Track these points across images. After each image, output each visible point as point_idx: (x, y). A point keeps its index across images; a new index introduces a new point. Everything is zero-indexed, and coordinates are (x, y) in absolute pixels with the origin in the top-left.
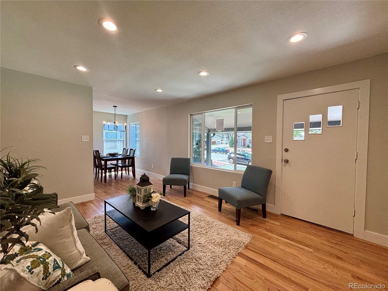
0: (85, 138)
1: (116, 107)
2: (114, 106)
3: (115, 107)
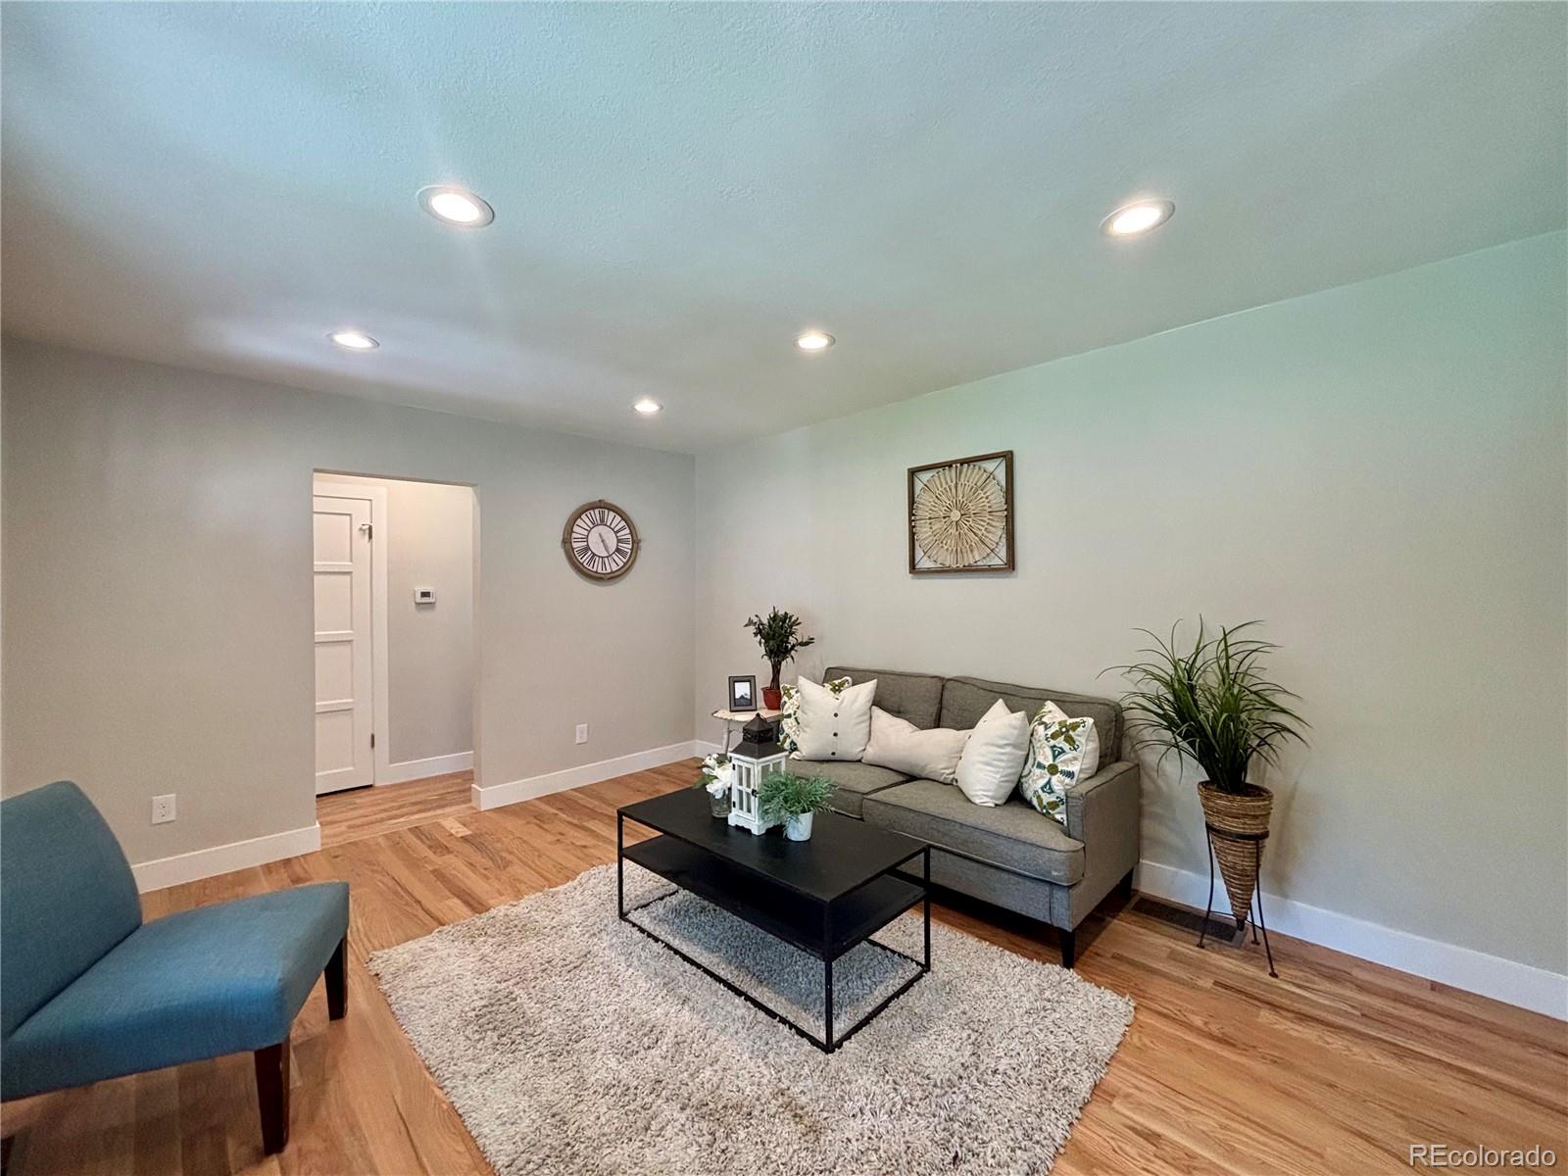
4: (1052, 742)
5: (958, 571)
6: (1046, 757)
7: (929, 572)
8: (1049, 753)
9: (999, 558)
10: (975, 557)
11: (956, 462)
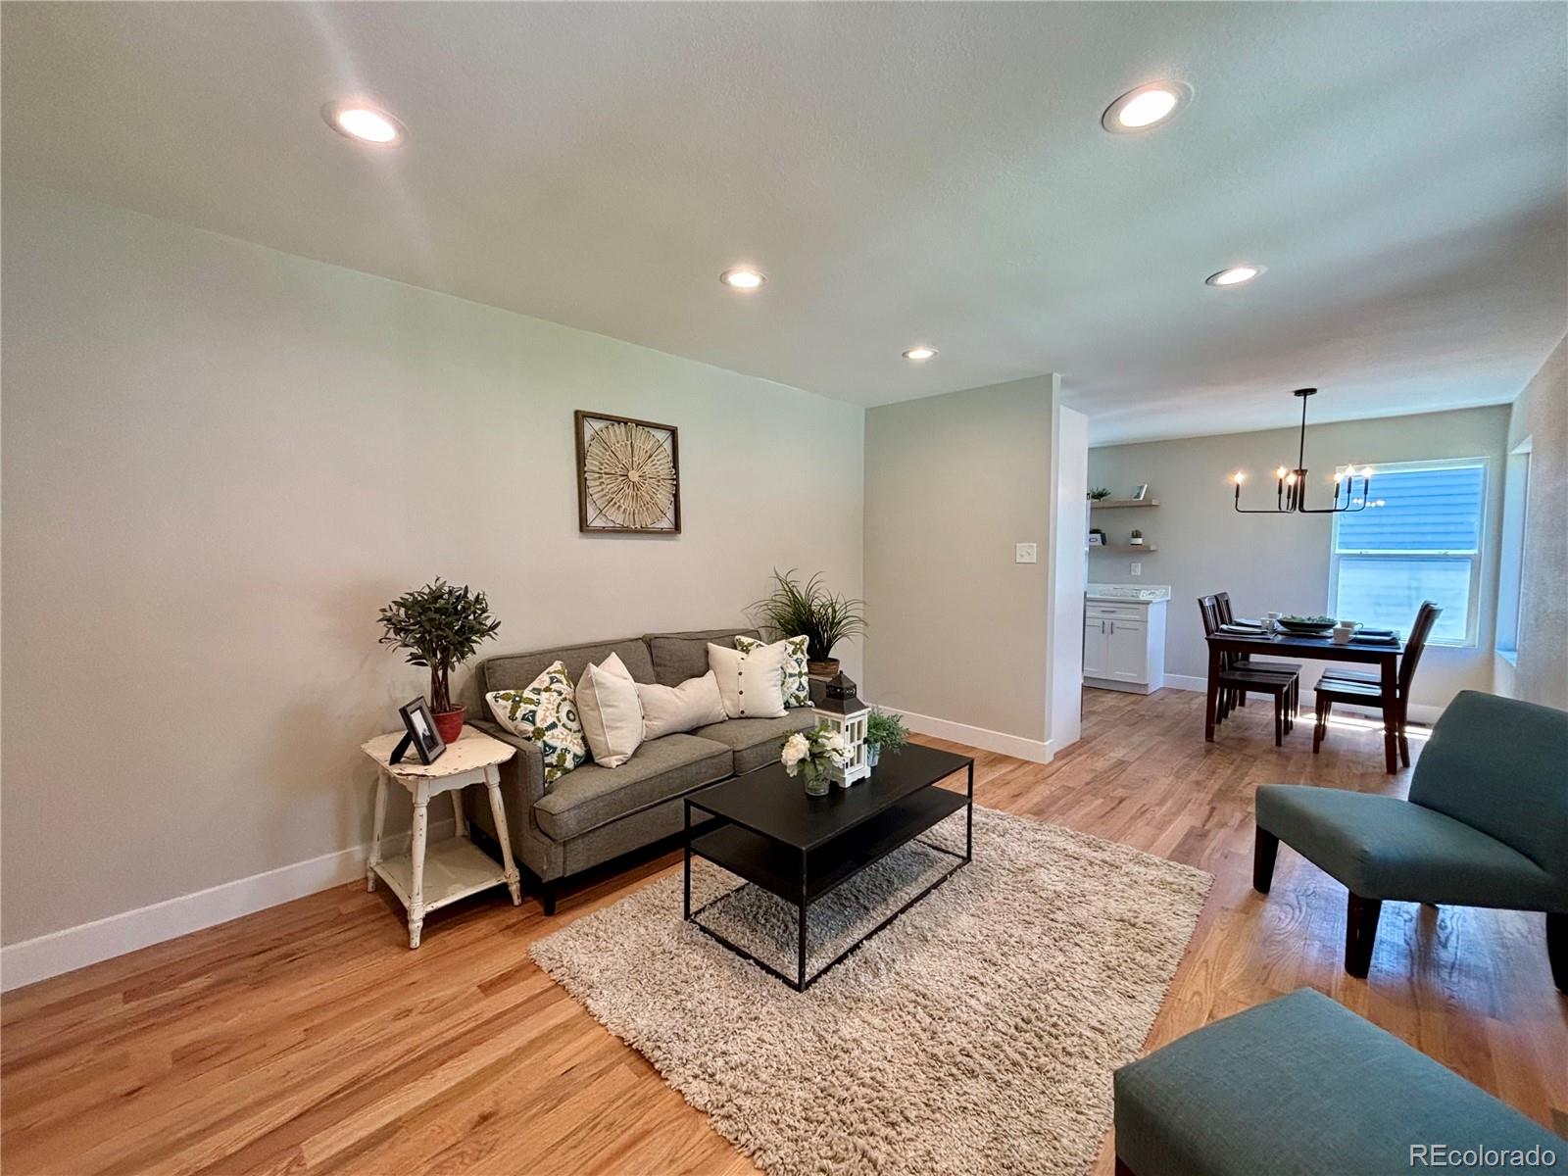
0: (1027, 553)
1: (1313, 391)
2: (1298, 393)
3: (1304, 393)
4: (795, 657)
5: (636, 532)
6: (794, 668)
7: (603, 531)
8: (796, 665)
9: (666, 523)
10: (647, 521)
11: (632, 421)
